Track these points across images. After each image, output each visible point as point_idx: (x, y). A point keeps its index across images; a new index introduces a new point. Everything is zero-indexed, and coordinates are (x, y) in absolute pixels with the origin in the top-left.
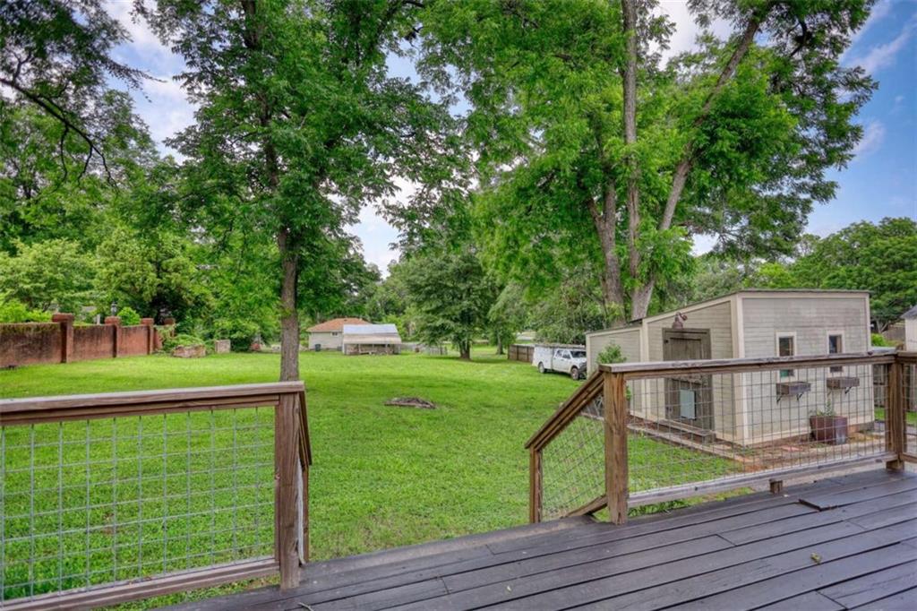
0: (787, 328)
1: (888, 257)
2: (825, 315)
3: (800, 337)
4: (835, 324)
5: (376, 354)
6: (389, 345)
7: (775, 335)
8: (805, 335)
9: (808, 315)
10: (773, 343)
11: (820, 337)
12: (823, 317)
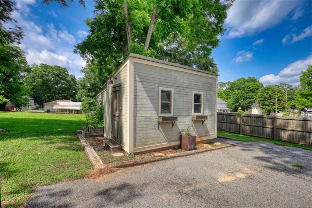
0: (168, 86)
1: (249, 88)
2: (193, 83)
3: (176, 92)
4: (198, 88)
5: (69, 113)
6: (74, 110)
7: (158, 89)
8: (180, 92)
9: (182, 81)
10: (157, 93)
11: (189, 94)
12: (191, 84)
